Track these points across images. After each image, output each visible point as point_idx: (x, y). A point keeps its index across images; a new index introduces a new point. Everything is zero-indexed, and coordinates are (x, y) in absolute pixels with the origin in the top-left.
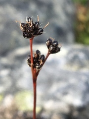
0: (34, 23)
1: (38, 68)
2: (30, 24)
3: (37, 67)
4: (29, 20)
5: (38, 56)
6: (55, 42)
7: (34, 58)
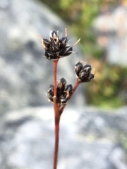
0: (61, 38)
1: (63, 102)
2: (55, 40)
3: (62, 100)
4: (54, 35)
5: (64, 86)
6: (86, 66)
7: (58, 89)
